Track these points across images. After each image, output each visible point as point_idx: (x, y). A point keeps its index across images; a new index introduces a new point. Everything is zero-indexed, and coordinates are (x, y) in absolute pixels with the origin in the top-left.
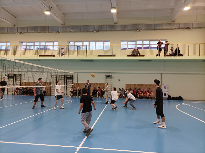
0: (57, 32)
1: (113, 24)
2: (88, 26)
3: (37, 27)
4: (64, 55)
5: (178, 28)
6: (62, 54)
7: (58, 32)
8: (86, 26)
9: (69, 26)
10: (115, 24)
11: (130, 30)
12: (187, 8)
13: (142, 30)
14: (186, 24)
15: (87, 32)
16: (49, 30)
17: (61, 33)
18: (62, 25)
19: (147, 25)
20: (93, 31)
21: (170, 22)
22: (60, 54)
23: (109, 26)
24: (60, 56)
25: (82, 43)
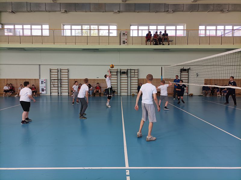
0: (118, 11)
2: (160, 4)
3: (89, 3)
4: (126, 42)
6: (124, 42)
8: (156, 4)
9: (133, 4)
10: (193, 3)
13: (228, 11)
15: (157, 12)
16: (106, 9)
17: (121, 14)
19: (235, 4)
20: (166, 11)
22: (122, 42)
23: (187, 5)
24: (122, 44)
25: (147, 27)
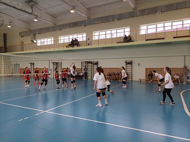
1: (132, 10)
2: (109, 16)
4: (90, 44)
7: (85, 25)
8: (107, 16)
9: (93, 19)
10: (134, 11)
11: (149, 14)
13: (161, 12)
15: (108, 22)
16: (78, 25)
17: (87, 26)
18: (88, 18)
19: (167, 5)
20: (113, 20)
23: (127, 13)
24: (88, 45)
25: (105, 32)
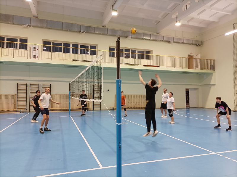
1: (100, 27)
2: (72, 24)
5: (162, 41)
7: (29, 26)
8: (69, 23)
9: (45, 20)
10: (103, 27)
12: (178, 24)
13: (131, 37)
14: (168, 38)
15: (70, 31)
16: (14, 21)
17: (32, 27)
18: (35, 17)
19: (137, 33)
20: (78, 31)
21: (155, 34)
22: (32, 56)
23: (97, 28)
